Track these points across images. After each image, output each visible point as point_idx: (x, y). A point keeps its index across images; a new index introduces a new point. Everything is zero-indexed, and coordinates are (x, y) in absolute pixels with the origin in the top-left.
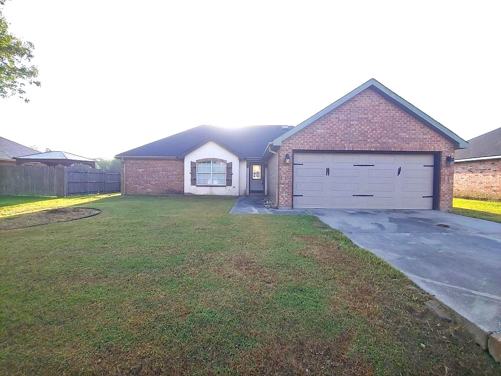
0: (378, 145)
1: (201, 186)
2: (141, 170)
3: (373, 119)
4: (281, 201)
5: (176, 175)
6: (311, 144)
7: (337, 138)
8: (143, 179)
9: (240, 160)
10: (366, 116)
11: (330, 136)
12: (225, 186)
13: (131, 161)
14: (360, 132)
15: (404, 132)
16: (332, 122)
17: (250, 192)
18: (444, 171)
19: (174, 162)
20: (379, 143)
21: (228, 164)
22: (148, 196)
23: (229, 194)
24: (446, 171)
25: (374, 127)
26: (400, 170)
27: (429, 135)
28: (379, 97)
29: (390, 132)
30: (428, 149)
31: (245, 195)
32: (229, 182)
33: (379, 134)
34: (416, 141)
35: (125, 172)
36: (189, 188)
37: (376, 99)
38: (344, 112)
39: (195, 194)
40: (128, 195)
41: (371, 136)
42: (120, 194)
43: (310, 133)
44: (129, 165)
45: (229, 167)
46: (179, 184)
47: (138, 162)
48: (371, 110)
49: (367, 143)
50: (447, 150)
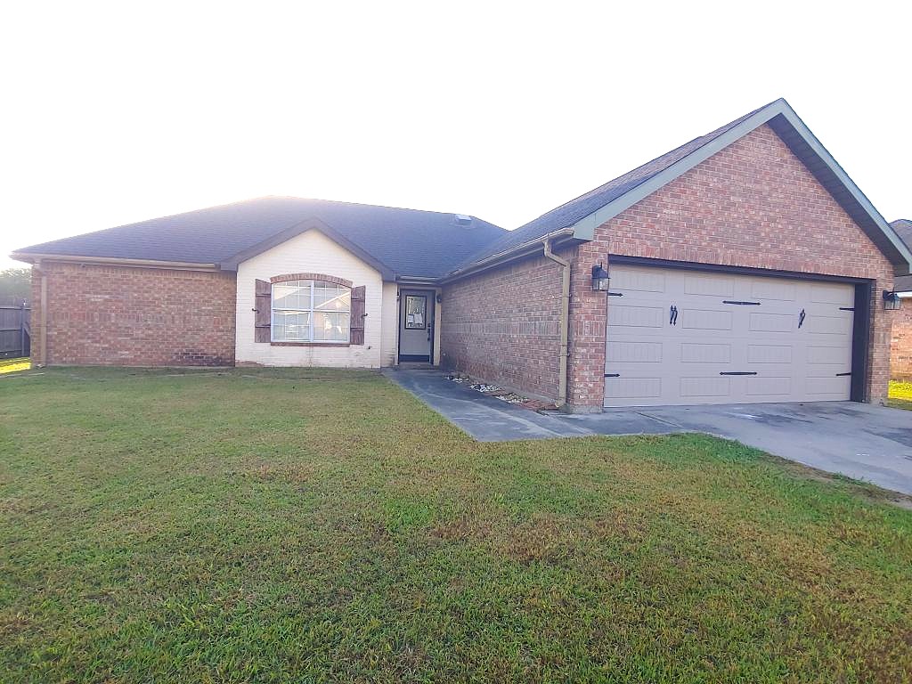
0: (778, 256)
1: (284, 344)
2: (99, 298)
3: (770, 195)
4: (578, 391)
5: (209, 313)
6: (649, 243)
7: (704, 232)
8: (108, 324)
9: (386, 282)
10: (758, 187)
11: (690, 226)
12: (348, 346)
13: (66, 271)
14: (746, 222)
15: (821, 232)
16: (694, 193)
17: (402, 358)
18: (879, 320)
19: (204, 278)
20: (780, 252)
21: (354, 291)
22: (123, 371)
23: (357, 364)
24: (882, 321)
25: (771, 214)
26: (802, 316)
27: (858, 242)
28: (781, 146)
29: (799, 228)
30: (857, 272)
31: (391, 366)
32: (357, 335)
33: (782, 230)
34: (840, 254)
35: (44, 302)
36: (247, 348)
37: (774, 150)
38: (719, 170)
39: (266, 365)
40: (55, 368)
41: (767, 235)
42: (26, 366)
43: (648, 215)
44: (58, 279)
45: (358, 299)
46: (220, 337)
47: (91, 273)
48: (766, 174)
49: (759, 250)
50: (883, 277)
